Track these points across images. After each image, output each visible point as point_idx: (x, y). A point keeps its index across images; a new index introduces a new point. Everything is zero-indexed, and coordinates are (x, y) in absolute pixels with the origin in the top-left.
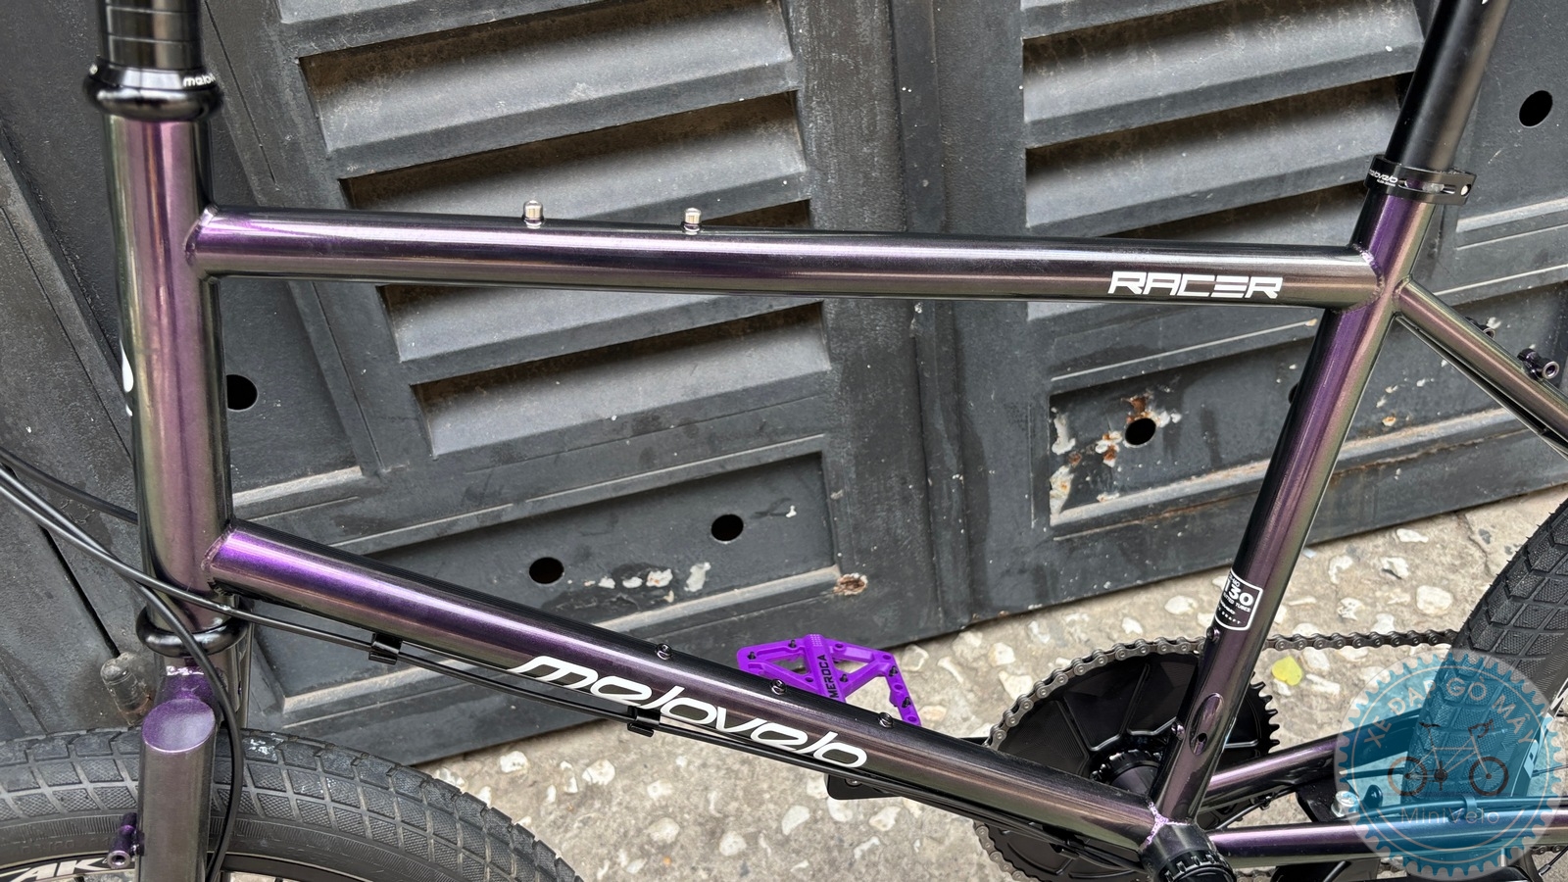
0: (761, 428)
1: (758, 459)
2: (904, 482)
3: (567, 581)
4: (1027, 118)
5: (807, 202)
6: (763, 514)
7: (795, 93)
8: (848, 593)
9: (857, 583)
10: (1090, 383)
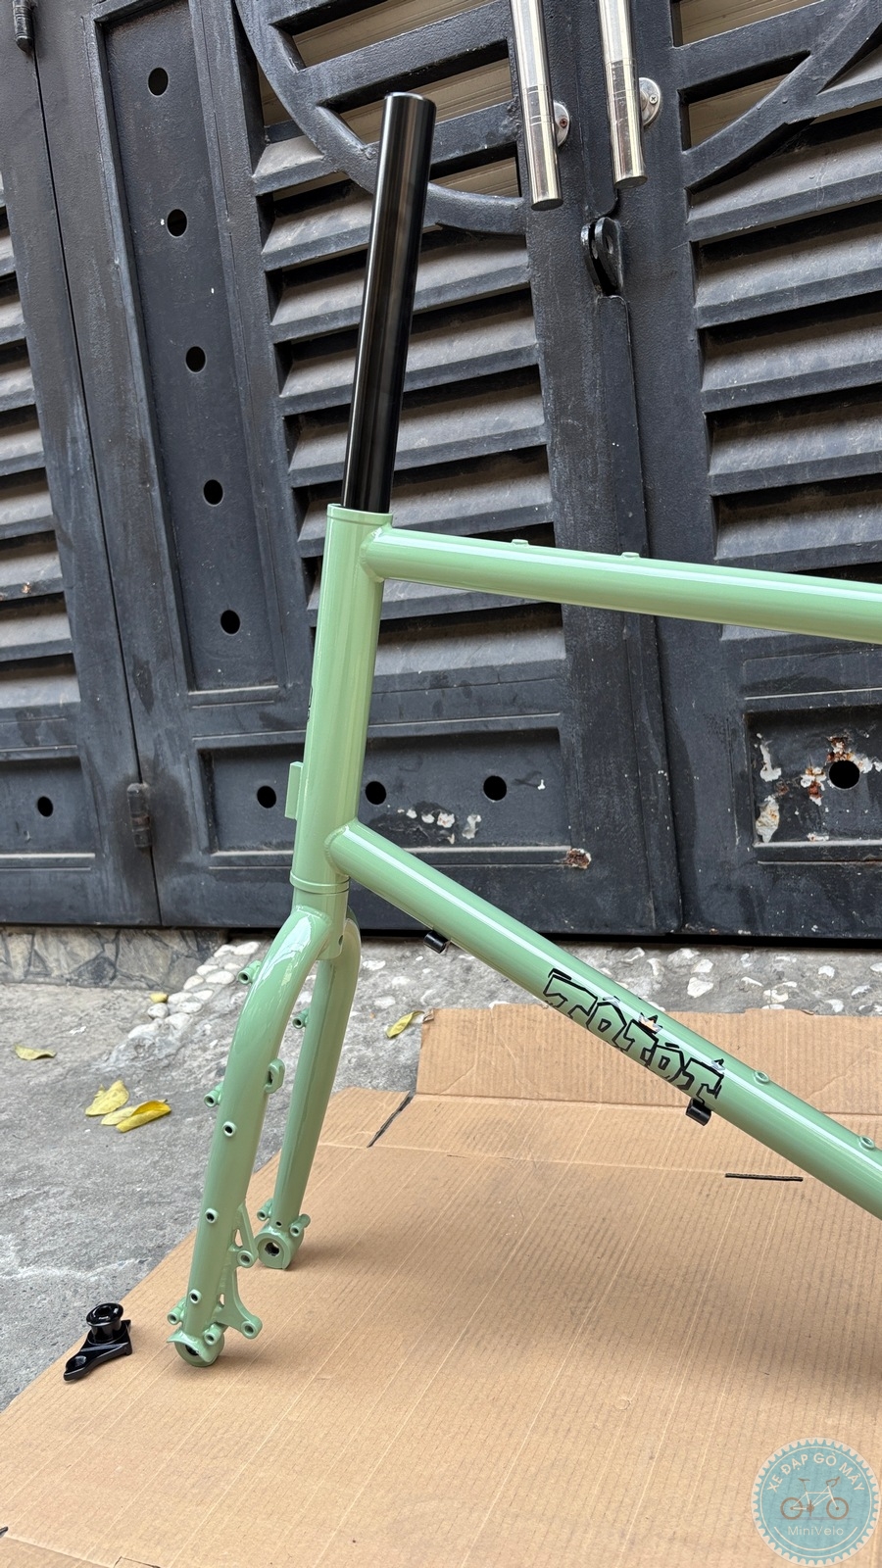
0: (514, 699)
1: (511, 725)
2: (619, 769)
3: (387, 804)
4: (712, 473)
5: (552, 524)
6: (520, 782)
7: (545, 445)
8: (574, 865)
9: (583, 856)
10: (777, 707)
